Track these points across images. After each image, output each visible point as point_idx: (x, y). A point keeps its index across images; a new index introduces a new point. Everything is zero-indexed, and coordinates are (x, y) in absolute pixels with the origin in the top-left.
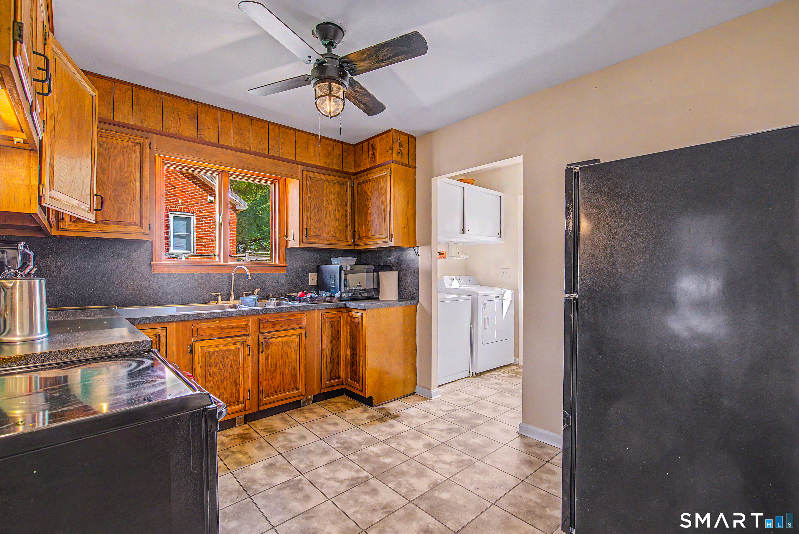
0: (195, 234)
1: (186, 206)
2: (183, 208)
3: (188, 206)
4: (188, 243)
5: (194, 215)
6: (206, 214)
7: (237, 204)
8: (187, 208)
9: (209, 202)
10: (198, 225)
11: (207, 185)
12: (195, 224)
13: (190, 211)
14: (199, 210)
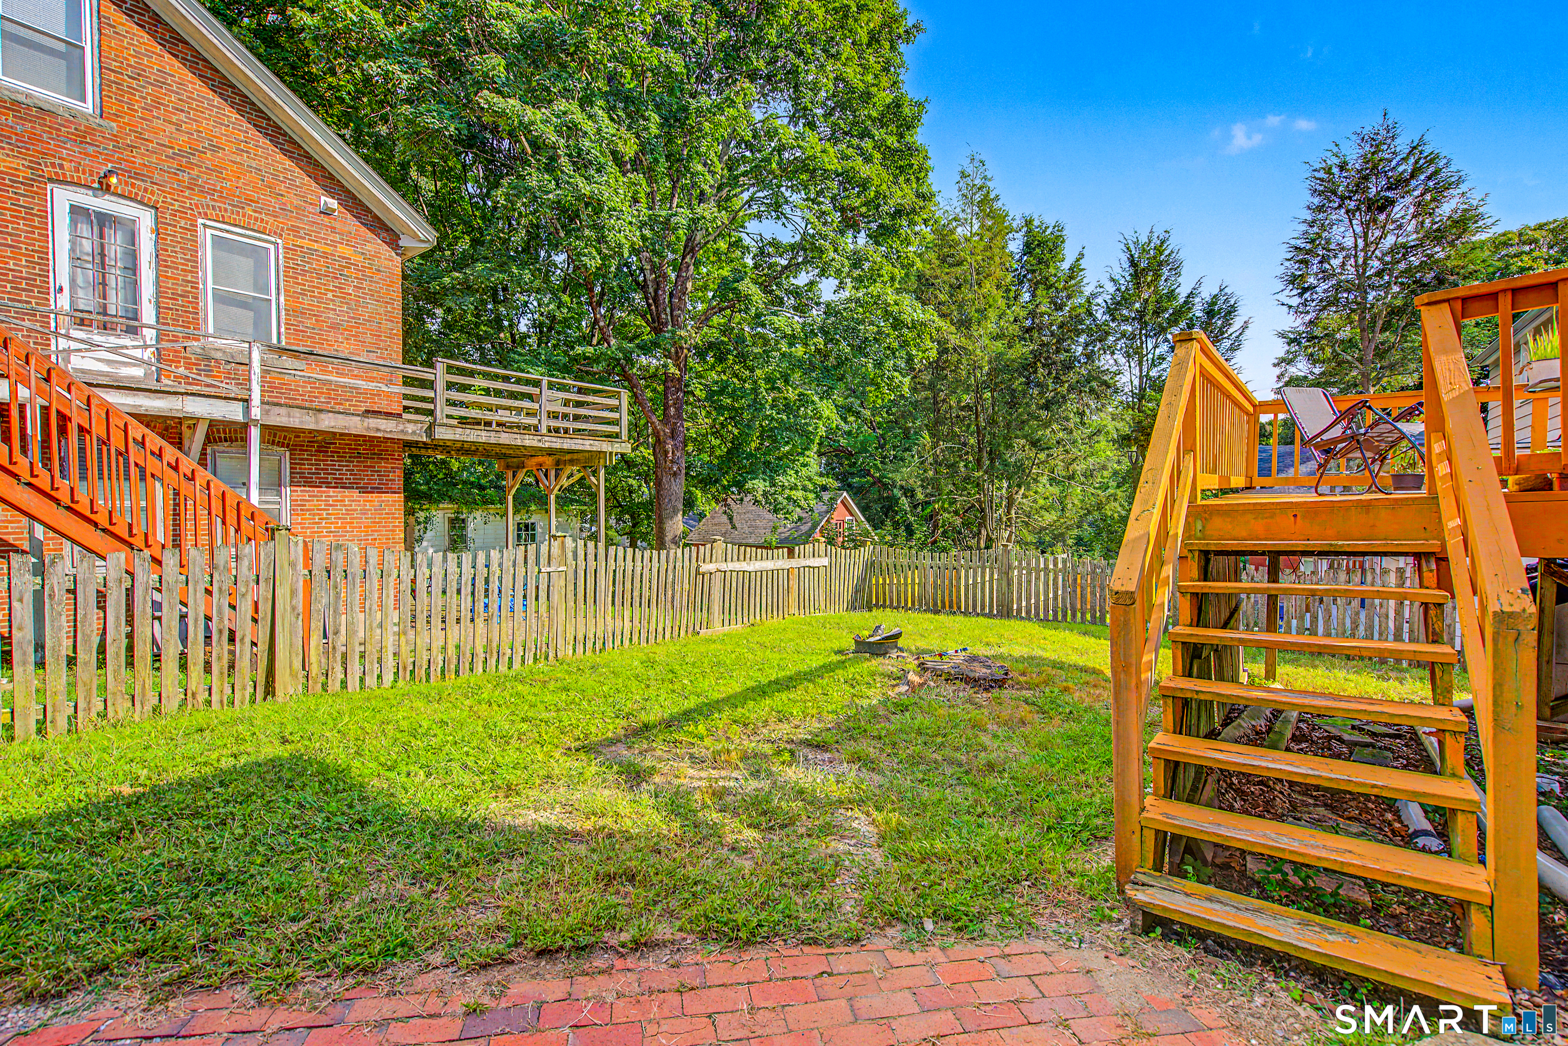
0: (282, 299)
1: (255, 211)
2: (244, 216)
3: (260, 213)
4: (261, 322)
5: (279, 241)
6: (316, 246)
7: (404, 231)
8: (256, 219)
9: (321, 212)
10: (292, 272)
11: (316, 160)
12: (282, 268)
13: (265, 228)
14: (295, 230)
